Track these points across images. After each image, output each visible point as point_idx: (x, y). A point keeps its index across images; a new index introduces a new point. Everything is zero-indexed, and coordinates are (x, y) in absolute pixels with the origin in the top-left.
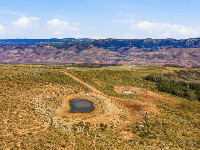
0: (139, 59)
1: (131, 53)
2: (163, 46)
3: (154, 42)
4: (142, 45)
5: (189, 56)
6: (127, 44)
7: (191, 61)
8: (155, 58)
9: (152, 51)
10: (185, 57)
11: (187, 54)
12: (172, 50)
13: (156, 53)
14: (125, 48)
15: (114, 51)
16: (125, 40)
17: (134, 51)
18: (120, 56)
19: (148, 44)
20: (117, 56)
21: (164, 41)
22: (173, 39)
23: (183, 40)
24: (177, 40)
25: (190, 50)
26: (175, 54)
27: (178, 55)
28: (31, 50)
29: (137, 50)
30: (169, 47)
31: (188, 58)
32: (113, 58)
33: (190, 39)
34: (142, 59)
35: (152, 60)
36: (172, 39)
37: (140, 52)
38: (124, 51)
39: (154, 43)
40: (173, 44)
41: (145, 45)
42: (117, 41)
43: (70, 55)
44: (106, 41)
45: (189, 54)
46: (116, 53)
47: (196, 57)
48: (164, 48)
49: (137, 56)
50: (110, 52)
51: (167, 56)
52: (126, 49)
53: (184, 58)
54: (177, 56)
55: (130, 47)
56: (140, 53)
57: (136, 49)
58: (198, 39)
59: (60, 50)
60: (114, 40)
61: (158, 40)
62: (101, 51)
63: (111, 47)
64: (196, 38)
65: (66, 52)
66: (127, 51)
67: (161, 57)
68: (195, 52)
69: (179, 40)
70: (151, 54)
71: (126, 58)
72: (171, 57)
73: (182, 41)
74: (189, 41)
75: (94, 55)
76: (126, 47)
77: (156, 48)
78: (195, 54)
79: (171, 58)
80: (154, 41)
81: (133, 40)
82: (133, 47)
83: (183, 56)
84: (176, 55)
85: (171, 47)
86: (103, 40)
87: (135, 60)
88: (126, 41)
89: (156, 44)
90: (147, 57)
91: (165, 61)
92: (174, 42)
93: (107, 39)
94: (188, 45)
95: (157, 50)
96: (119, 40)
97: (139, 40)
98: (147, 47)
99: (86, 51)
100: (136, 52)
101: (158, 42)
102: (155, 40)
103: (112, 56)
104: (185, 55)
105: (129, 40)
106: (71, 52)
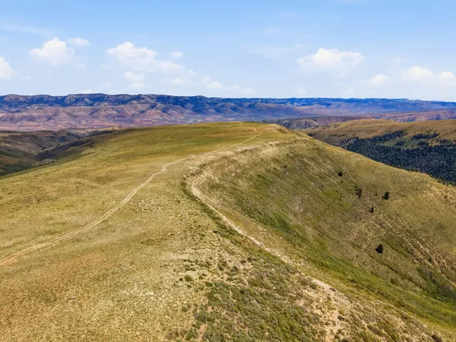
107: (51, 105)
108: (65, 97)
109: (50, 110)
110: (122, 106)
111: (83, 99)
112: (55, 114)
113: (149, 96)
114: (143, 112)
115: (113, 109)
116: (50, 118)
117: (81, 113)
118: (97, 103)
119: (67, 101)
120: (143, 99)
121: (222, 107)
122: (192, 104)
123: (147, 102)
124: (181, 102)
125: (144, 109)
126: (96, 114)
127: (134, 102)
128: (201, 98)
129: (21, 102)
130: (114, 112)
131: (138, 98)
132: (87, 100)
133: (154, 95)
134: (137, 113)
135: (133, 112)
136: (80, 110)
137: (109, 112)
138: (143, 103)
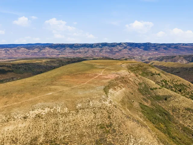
0: (70, 53)
2: (82, 47)
5: (91, 52)
14: (64, 48)
15: (59, 50)
17: (68, 50)
18: (61, 53)
25: (92, 49)
26: (86, 51)
28: (14, 51)
32: (57, 53)
35: (75, 54)
41: (75, 47)
43: (35, 52)
46: (59, 51)
50: (56, 50)
56: (71, 51)
59: (30, 50)
62: (52, 50)
63: (58, 48)
65: (33, 51)
66: (65, 50)
68: (94, 50)
70: (76, 51)
71: (64, 53)
75: (48, 52)
82: (68, 48)
87: (68, 54)
90: (73, 53)
94: (94, 46)
99: (44, 51)
100: (69, 50)
104: (90, 51)
106: (36, 51)
109: (86, 49)
110: (112, 48)
112: (88, 51)
116: (86, 52)
118: (103, 46)
121: (159, 48)
122: (144, 46)
123: (123, 46)
124: (139, 46)
125: (121, 49)
126: (102, 51)
127: (118, 46)
128: (149, 44)
129: (79, 46)
130: (109, 50)
134: (118, 51)
135: (116, 50)
136: (97, 49)
137: (107, 50)
138: (121, 46)
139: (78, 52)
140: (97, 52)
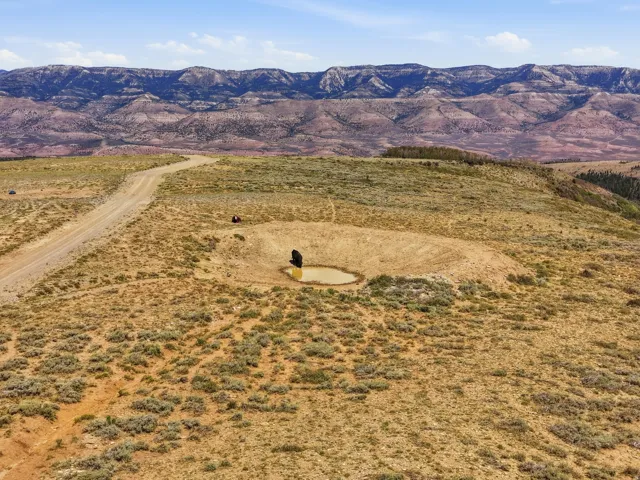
0: (172, 136)
1: (142, 118)
2: (251, 93)
3: (219, 81)
4: (177, 88)
5: (337, 125)
6: (121, 86)
7: (347, 143)
8: (228, 135)
9: (212, 109)
10: (326, 130)
11: (329, 118)
12: (280, 105)
13: (230, 116)
14: (116, 97)
15: (75, 109)
16: (114, 70)
17: (149, 111)
18: (96, 129)
19: (198, 87)
20: (89, 127)
21: (250, 78)
22: (280, 71)
23: (309, 74)
24: (291, 74)
25: (339, 105)
26: (292, 118)
27: (304, 121)
29: (162, 105)
30: (269, 97)
31: (334, 133)
32: (73, 135)
33: (332, 71)
34: (181, 139)
35: (217, 141)
36: (274, 70)
37: (170, 112)
38: (113, 111)
39: (217, 84)
40: (278, 86)
41: (187, 88)
42: (85, 76)
44: (43, 76)
45: (338, 118)
47: (359, 127)
48: (252, 98)
49: (163, 129)
50: (59, 113)
51: (265, 126)
52: (123, 104)
53: (323, 133)
54: (299, 127)
55: (133, 94)
56: (173, 118)
57: (158, 101)
58: (358, 71)
60: (74, 72)
61: (229, 73)
62: (23, 109)
63: (63, 94)
64: (351, 68)
66: (122, 109)
67: (249, 130)
68: (355, 111)
69: (298, 75)
70: (213, 118)
71: (123, 135)
72: (279, 128)
73: (307, 78)
74: (328, 76)
76: (120, 94)
77: (227, 101)
78: (355, 119)
79: (280, 132)
80: (217, 76)
81: (143, 71)
82: (146, 96)
83: (321, 127)
84: (297, 124)
85: (278, 97)
86: (34, 72)
87: (156, 140)
88: (120, 76)
89: (225, 85)
90: (197, 131)
91: (262, 144)
92: (284, 79)
93: (45, 69)
94: (328, 88)
95: (231, 106)
96: (91, 69)
97: (165, 73)
98: (194, 97)
100: (158, 111)
101: (230, 79)
102: (219, 72)
103: (67, 127)
104: (325, 121)
105: (129, 71)
107: (289, 95)
108: (320, 75)
109: (293, 109)
110: (486, 97)
111: (366, 80)
112: (307, 119)
113: (553, 70)
114: (551, 117)
115: (459, 105)
117: (373, 117)
118: (404, 90)
119: (325, 84)
120: (540, 76)
123: (555, 88)
125: (553, 108)
126: (411, 122)
127: (515, 85)
129: (216, 86)
130: (468, 116)
131: (525, 74)
132: (377, 83)
133: (568, 67)
134: (533, 119)
135: (521, 116)
136: (370, 108)
137: (452, 115)
138: (543, 90)
139: (232, 125)
140: (375, 125)
